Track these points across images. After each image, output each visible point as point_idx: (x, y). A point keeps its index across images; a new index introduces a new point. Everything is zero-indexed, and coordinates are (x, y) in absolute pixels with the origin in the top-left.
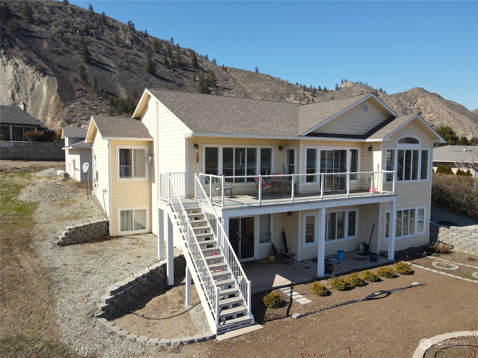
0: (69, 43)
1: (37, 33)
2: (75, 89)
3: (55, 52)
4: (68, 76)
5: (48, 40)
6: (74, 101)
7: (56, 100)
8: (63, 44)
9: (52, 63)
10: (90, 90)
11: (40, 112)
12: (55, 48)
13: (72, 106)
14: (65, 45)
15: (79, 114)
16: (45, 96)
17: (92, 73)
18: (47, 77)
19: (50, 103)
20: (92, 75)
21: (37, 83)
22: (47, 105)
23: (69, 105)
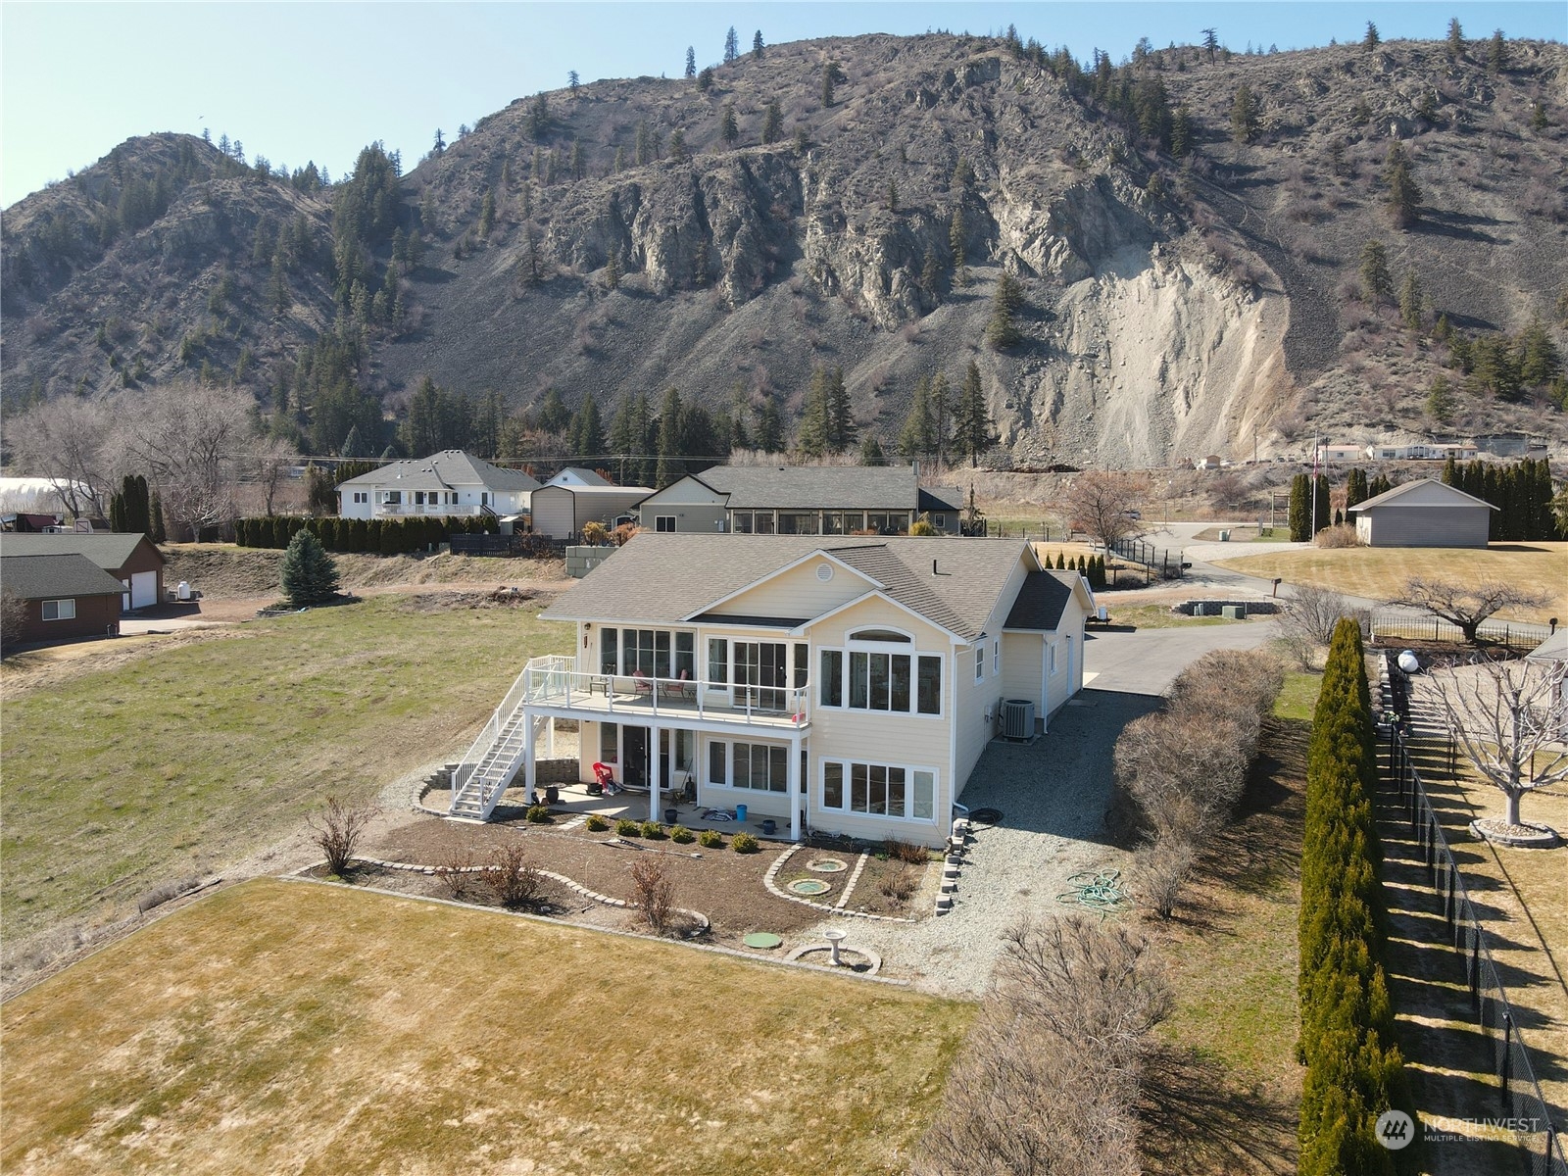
0: (1355, 176)
1: (1264, 168)
2: (1342, 326)
3: (1305, 216)
4: (1333, 285)
5: (1291, 184)
6: (1330, 365)
7: (1274, 368)
8: (1337, 181)
9: (1289, 251)
10: (1389, 318)
11: (1225, 410)
12: (1306, 205)
13: (1319, 383)
14: (1343, 184)
15: (1334, 407)
16: (1247, 359)
17: (1417, 259)
18: (1262, 302)
19: (1257, 379)
20: (1415, 265)
21: (1234, 323)
22: (1248, 388)
23: (1312, 380)
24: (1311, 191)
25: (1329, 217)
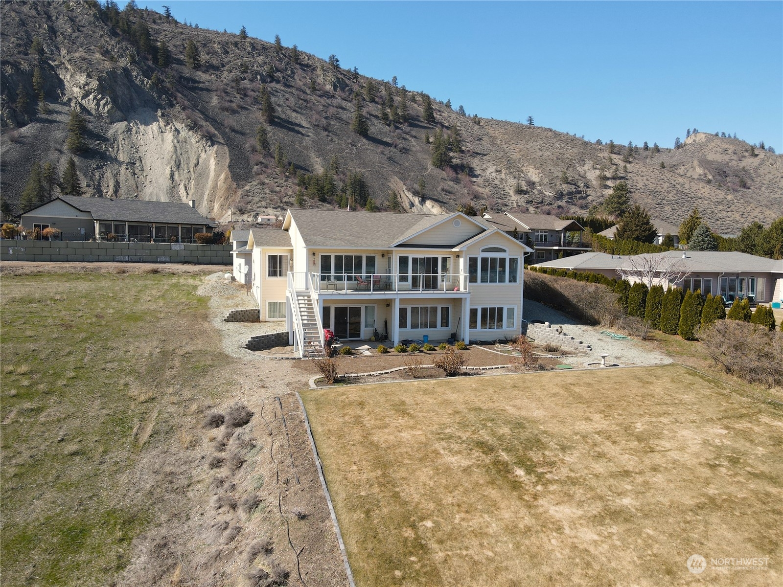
0: (246, 95)
1: (204, 83)
2: (252, 163)
3: (227, 110)
4: (244, 144)
5: (218, 93)
6: (250, 181)
7: (226, 179)
8: (238, 96)
9: (223, 125)
10: (272, 162)
11: (206, 197)
12: (227, 104)
13: (247, 188)
14: (241, 98)
15: (256, 199)
16: (212, 174)
17: (276, 137)
18: (215, 147)
19: (219, 183)
20: (276, 140)
21: (203, 155)
22: (215, 187)
23: (244, 186)
24: (228, 98)
25: (238, 112)
